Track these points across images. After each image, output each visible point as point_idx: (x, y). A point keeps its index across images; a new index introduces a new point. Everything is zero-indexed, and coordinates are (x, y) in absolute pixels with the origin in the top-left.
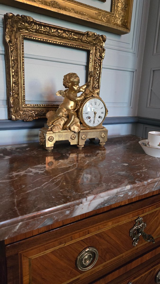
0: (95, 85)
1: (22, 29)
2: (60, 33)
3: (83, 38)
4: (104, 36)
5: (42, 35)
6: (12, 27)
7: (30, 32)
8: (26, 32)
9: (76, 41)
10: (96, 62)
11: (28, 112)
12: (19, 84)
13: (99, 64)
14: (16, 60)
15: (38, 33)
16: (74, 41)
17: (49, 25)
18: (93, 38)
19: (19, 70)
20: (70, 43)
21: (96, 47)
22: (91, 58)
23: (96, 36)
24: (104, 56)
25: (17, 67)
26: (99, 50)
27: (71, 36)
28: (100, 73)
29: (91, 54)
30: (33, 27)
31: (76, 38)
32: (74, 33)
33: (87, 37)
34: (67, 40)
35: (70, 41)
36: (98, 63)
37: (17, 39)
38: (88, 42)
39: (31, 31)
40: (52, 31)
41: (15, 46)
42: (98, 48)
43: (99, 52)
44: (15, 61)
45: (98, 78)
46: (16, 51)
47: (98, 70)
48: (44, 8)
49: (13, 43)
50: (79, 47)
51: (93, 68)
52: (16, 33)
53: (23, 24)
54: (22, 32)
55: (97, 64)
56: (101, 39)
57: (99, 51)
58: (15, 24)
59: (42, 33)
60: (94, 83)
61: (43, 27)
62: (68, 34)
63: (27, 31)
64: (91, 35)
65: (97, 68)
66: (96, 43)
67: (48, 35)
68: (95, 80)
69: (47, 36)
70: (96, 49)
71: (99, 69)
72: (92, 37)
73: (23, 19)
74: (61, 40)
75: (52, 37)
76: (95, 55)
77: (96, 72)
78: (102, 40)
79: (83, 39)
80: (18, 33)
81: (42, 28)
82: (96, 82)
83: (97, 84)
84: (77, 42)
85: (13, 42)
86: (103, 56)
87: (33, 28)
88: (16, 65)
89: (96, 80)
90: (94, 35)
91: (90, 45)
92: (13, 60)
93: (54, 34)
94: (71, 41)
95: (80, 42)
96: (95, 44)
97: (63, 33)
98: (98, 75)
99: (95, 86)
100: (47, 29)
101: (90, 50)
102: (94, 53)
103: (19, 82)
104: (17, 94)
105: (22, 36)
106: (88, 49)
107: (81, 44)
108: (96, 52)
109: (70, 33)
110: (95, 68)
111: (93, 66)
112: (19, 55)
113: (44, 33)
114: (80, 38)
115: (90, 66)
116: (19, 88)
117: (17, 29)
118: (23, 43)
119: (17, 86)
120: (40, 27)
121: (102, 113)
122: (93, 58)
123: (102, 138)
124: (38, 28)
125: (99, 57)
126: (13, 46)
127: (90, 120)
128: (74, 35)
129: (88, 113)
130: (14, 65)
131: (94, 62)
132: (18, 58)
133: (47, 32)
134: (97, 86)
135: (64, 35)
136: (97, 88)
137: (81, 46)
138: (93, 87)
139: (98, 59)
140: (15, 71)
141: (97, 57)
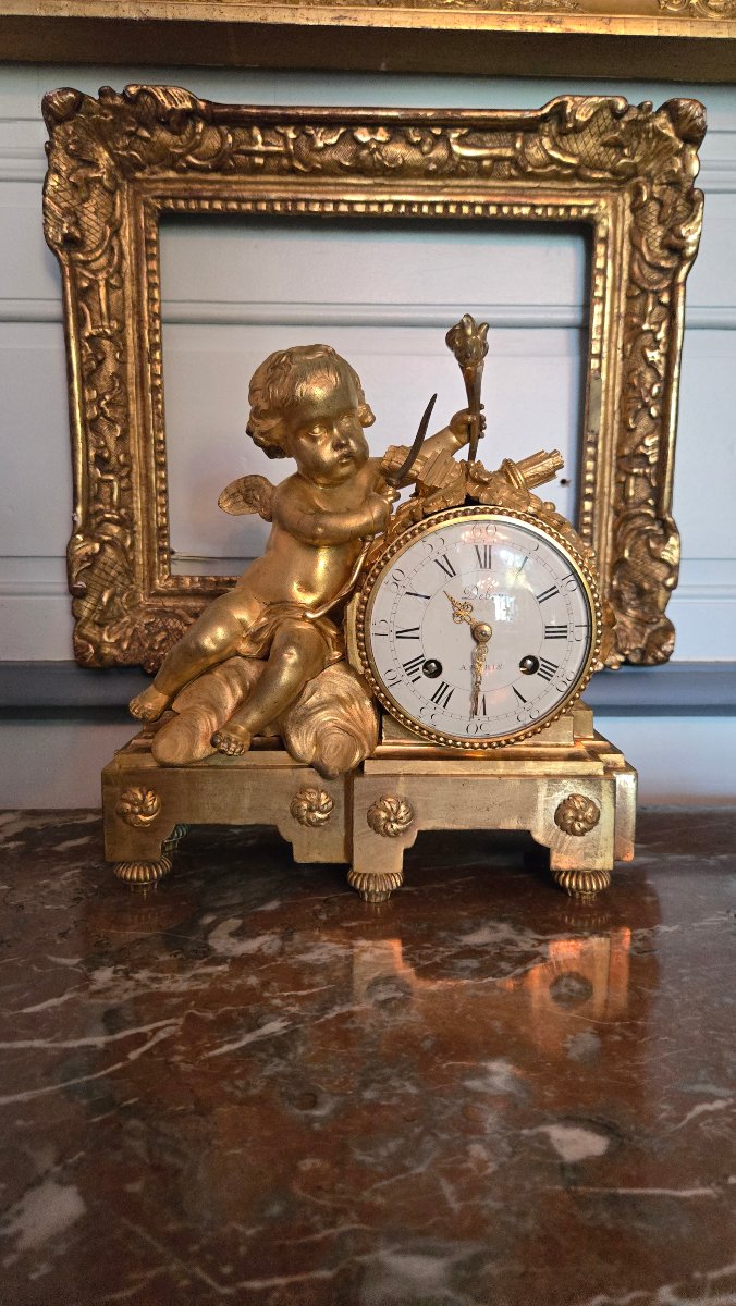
0: (637, 439)
1: (141, 168)
2: (365, 146)
3: (533, 151)
4: (682, 103)
5: (259, 178)
6: (84, 161)
7: (191, 175)
8: (166, 181)
9: (485, 174)
10: (637, 292)
11: (180, 618)
12: (127, 465)
13: (665, 299)
14: (109, 338)
15: (231, 171)
16: (469, 182)
17: (290, 112)
18: (607, 137)
19: (132, 389)
20: (444, 194)
21: (637, 193)
22: (603, 272)
23: (626, 118)
24: (698, 244)
25: (120, 376)
26: (661, 204)
27: (440, 152)
28: (670, 356)
29: (604, 241)
30: (199, 145)
31: (479, 159)
32: (462, 127)
33: (563, 133)
34: (419, 182)
35: (440, 183)
36: (657, 293)
37: (116, 226)
38: (569, 166)
39: (192, 167)
40: (320, 144)
41: (103, 262)
42: (651, 197)
43: (660, 222)
44: (106, 344)
45: (655, 390)
46: (108, 285)
47: (657, 342)
48: (251, 20)
49: (94, 246)
50: (511, 211)
51: (621, 334)
52: (112, 193)
53: (145, 134)
54: (147, 180)
55: (651, 301)
56: (669, 132)
57: (659, 217)
58: (101, 149)
59: (257, 170)
60: (632, 431)
61: (256, 132)
62: (418, 145)
63: (171, 174)
64: (584, 119)
65: (646, 326)
66: (634, 166)
67: (293, 171)
68: (637, 412)
69: (290, 179)
70: (638, 209)
71: (661, 335)
72: (595, 129)
73: (138, 109)
74: (381, 185)
75: (323, 180)
76: (635, 248)
77: (645, 358)
78: (672, 134)
79: (535, 154)
80: (122, 192)
81: (253, 141)
82: (645, 421)
83: (650, 434)
84: (492, 183)
85: (92, 239)
86: (692, 238)
87: (203, 148)
88: (110, 367)
89: (646, 407)
90: (606, 114)
91: (588, 185)
92: (91, 339)
93: (327, 156)
94: (449, 182)
95: (511, 178)
96: (630, 171)
97: (386, 143)
98: (662, 372)
99: (637, 446)
100: (284, 136)
101: (590, 216)
102: (627, 237)
103: (127, 454)
104: (117, 523)
105: (146, 204)
106: (574, 212)
107: (521, 192)
108: (641, 224)
109: (437, 131)
110: (634, 333)
111: (619, 316)
112: (128, 312)
113: (273, 163)
114: (509, 153)
115: (596, 321)
116: (129, 489)
117: (118, 174)
118: (155, 243)
119: (120, 479)
120: (242, 134)
121: (556, 633)
122: (621, 265)
123: (569, 838)
124: (230, 140)
125: (657, 251)
126: (94, 266)
127: (436, 682)
128: (461, 141)
129: (418, 629)
130: (100, 363)
131: (629, 289)
132: (122, 324)
133: (288, 155)
134: (653, 447)
135: (398, 151)
136: (652, 460)
137: (520, 205)
138: (620, 457)
139: (650, 265)
140: (101, 397)
141: (647, 258)
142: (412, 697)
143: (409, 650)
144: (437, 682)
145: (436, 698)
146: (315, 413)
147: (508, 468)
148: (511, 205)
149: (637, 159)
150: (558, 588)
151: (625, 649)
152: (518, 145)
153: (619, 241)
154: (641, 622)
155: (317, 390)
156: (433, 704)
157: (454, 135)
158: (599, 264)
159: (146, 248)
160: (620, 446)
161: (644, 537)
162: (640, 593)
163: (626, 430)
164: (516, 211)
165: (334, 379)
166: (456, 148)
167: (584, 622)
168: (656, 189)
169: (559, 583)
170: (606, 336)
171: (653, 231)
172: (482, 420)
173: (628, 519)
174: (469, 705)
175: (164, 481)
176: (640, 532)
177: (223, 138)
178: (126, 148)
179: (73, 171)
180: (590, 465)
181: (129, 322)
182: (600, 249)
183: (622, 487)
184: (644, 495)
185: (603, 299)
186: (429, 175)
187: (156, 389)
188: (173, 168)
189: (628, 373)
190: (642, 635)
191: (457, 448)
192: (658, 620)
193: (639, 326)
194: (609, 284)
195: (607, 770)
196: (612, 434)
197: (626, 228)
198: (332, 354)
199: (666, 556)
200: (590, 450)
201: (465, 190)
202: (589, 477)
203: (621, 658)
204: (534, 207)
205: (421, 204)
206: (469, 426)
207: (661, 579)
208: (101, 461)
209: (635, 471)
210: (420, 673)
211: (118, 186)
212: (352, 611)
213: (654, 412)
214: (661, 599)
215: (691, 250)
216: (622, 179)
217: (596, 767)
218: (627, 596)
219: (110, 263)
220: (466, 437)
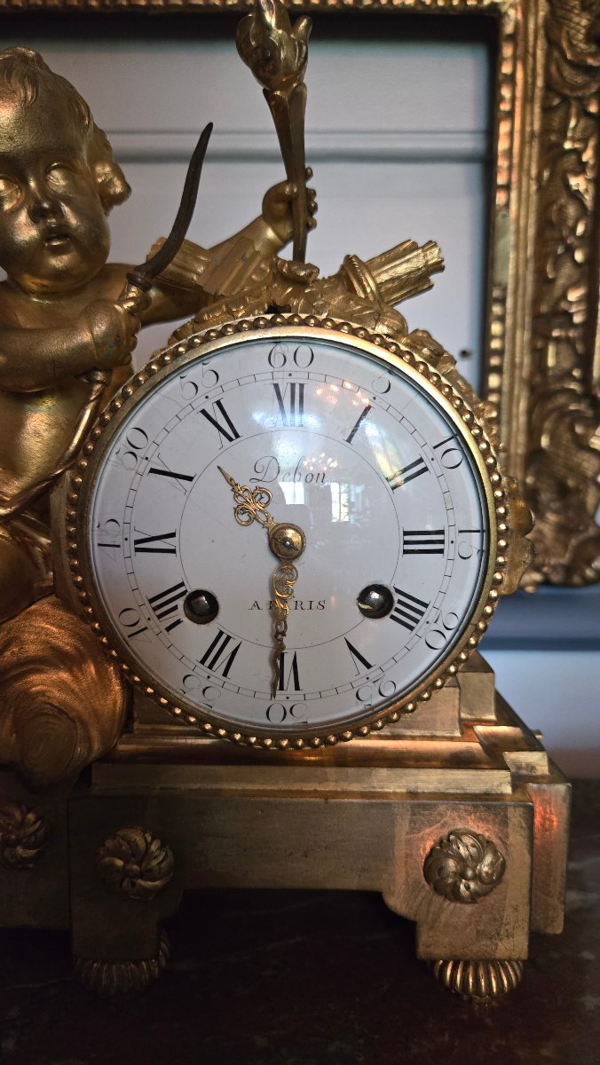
0: (557, 292)
10: (556, 102)
13: (594, 107)
22: (511, 79)
29: (512, 38)
36: (582, 102)
45: (580, 229)
47: (584, 165)
51: (535, 157)
55: (574, 111)
60: (552, 281)
65: (568, 145)
68: (558, 256)
71: (588, 156)
76: (552, 43)
77: (568, 186)
82: (565, 269)
83: (575, 285)
89: (570, 251)
98: (589, 203)
99: (558, 302)
101: (494, 6)
102: (542, 32)
106: (472, 0)
108: (561, 12)
110: (552, 154)
111: (532, 133)
115: (502, 145)
121: (422, 543)
122: (534, 70)
123: (450, 906)
125: (582, 46)
127: (206, 633)
129: (173, 535)
131: (545, 99)
134: (579, 301)
136: (577, 319)
138: (537, 316)
139: (572, 65)
141: (569, 56)
142: (167, 656)
143: (157, 574)
145: (208, 660)
147: (351, 270)
150: (427, 463)
151: (543, 565)
153: (531, 38)
154: (564, 530)
156: (203, 670)
158: (506, 69)
160: (536, 301)
161: (567, 420)
162: (563, 492)
163: (543, 282)
167: (476, 525)
169: (428, 454)
170: (516, 160)
171: (576, 19)
173: (547, 396)
174: (267, 673)
176: (563, 413)
180: (496, 328)
182: (507, 51)
183: (539, 355)
184: (566, 364)
185: (511, 114)
189: (546, 204)
190: (566, 546)
192: (586, 529)
193: (560, 145)
194: (519, 93)
195: (519, 781)
196: (525, 288)
197: (540, 21)
199: (596, 443)
200: (496, 309)
202: (495, 344)
203: (537, 577)
206: (290, 204)
207: (590, 473)
209: (555, 333)
210: (180, 613)
212: (59, 502)
213: (579, 256)
214: (589, 501)
217: (499, 782)
218: (545, 496)
220: (287, 230)
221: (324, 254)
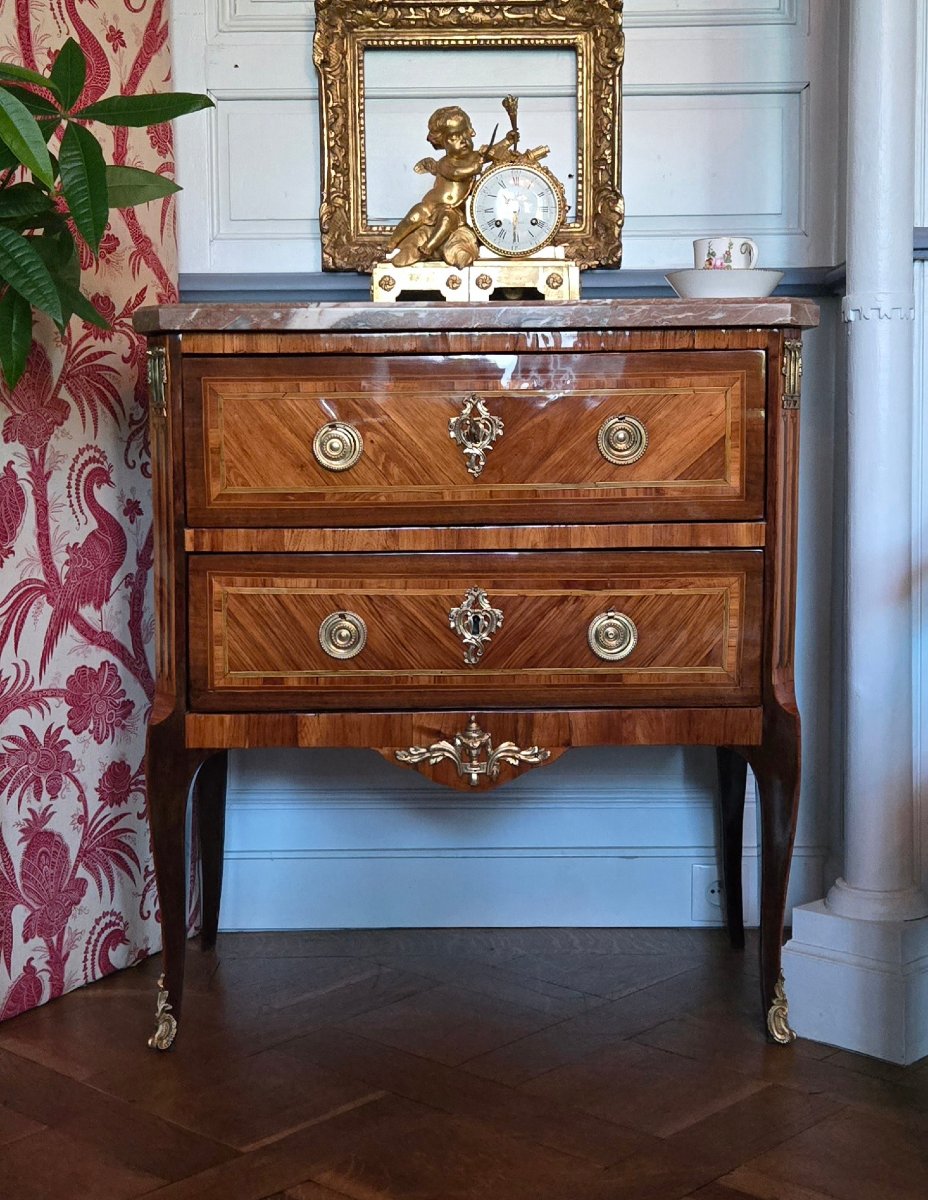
0: (602, 151)
1: (357, 27)
2: (463, 14)
5: (412, 30)
6: (331, 25)
7: (380, 29)
8: (369, 32)
9: (521, 25)
10: (598, 79)
12: (348, 169)
13: (611, 82)
14: (341, 107)
15: (400, 27)
16: (514, 29)
18: (578, 8)
19: (350, 132)
20: (502, 35)
21: (596, 33)
22: (583, 69)
24: (623, 57)
25: (345, 125)
26: (607, 38)
27: (499, 16)
28: (614, 110)
29: (582, 54)
30: (385, 16)
31: (518, 19)
32: (508, 6)
33: (557, 7)
34: (490, 30)
35: (499, 30)
36: (607, 80)
37: (344, 54)
38: (561, 21)
39: (380, 26)
40: (441, 14)
41: (338, 71)
42: (601, 34)
43: (607, 46)
44: (339, 110)
45: (608, 127)
46: (340, 82)
47: (608, 103)
49: (334, 64)
50: (535, 42)
51: (592, 100)
52: (343, 39)
53: (360, 12)
54: (358, 32)
55: (604, 83)
56: (606, 6)
57: (606, 44)
58: (339, 20)
59: (414, 26)
60: (599, 147)
61: (412, 10)
62: (488, 14)
63: (371, 29)
65: (603, 96)
66: (592, 20)
67: (429, 26)
68: (601, 138)
69: (428, 30)
70: (596, 40)
71: (610, 100)
72: (572, 5)
74: (471, 32)
75: (443, 30)
76: (596, 58)
77: (603, 111)
78: (608, 7)
79: (544, 15)
80: (347, 39)
81: (410, 14)
82: (604, 142)
83: (607, 149)
84: (525, 29)
85: (333, 61)
86: (621, 54)
87: (386, 18)
88: (340, 121)
89: (605, 135)
91: (571, 29)
92: (332, 108)
93: (445, 20)
94: (504, 30)
95: (534, 27)
96: (591, 22)
97: (473, 13)
98: (611, 118)
99: (602, 155)
100: (425, 11)
101: (574, 43)
102: (592, 53)
103: (348, 164)
104: (342, 198)
105: (358, 43)
106: (566, 42)
107: (540, 33)
108: (598, 46)
109: (497, 7)
110: (598, 99)
111: (590, 91)
112: (349, 94)
113: (419, 23)
114: (531, 16)
115: (580, 93)
116: (348, 181)
117: (346, 29)
118: (362, 61)
119: (344, 176)
120: (405, 11)
122: (590, 66)
123: (551, 289)
124: (399, 13)
125: (606, 59)
126: (334, 73)
128: (509, 11)
129: (493, 209)
130: (336, 120)
131: (594, 78)
132: (346, 100)
133: (427, 19)
134: (609, 155)
135: (479, 16)
136: (609, 161)
137: (539, 39)
138: (595, 161)
139: (603, 66)
140: (336, 136)
141: (602, 63)
142: (490, 235)
143: (489, 217)
144: (500, 228)
145: (500, 235)
146: (453, 131)
148: (535, 39)
149: (593, 17)
150: (544, 193)
151: (599, 257)
152: (536, 12)
153: (589, 55)
154: (607, 244)
155: (453, 123)
156: (499, 238)
157: (506, 8)
158: (580, 66)
159: (359, 63)
160: (594, 155)
161: (607, 201)
162: (607, 229)
163: (597, 148)
164: (537, 42)
165: (461, 118)
166: (506, 14)
168: (604, 31)
170: (585, 100)
171: (604, 50)
172: (518, 134)
173: (600, 192)
174: (512, 238)
175: (365, 177)
176: (605, 198)
177: (396, 13)
178: (351, 19)
179: (326, 31)
180: (580, 165)
181: (349, 99)
182: (580, 58)
183: (596, 176)
184: (606, 179)
185: (583, 83)
186: (494, 26)
187: (361, 132)
188: (371, 26)
189: (596, 118)
190: (607, 250)
191: (509, 146)
192: (615, 242)
193: (599, 96)
194: (584, 75)
196: (590, 150)
197: (592, 49)
198: (460, 109)
199: (617, 209)
200: (580, 158)
201: (512, 33)
202: (580, 172)
203: (597, 263)
204: (546, 40)
205: (491, 40)
206: (513, 137)
207: (616, 222)
208: (335, 167)
209: (601, 167)
210: (494, 225)
211: (345, 36)
212: (468, 203)
213: (608, 138)
214: (616, 233)
215: (621, 59)
216: (587, 26)
218: (601, 232)
219: (341, 72)
220: (512, 141)
221: (521, 148)
